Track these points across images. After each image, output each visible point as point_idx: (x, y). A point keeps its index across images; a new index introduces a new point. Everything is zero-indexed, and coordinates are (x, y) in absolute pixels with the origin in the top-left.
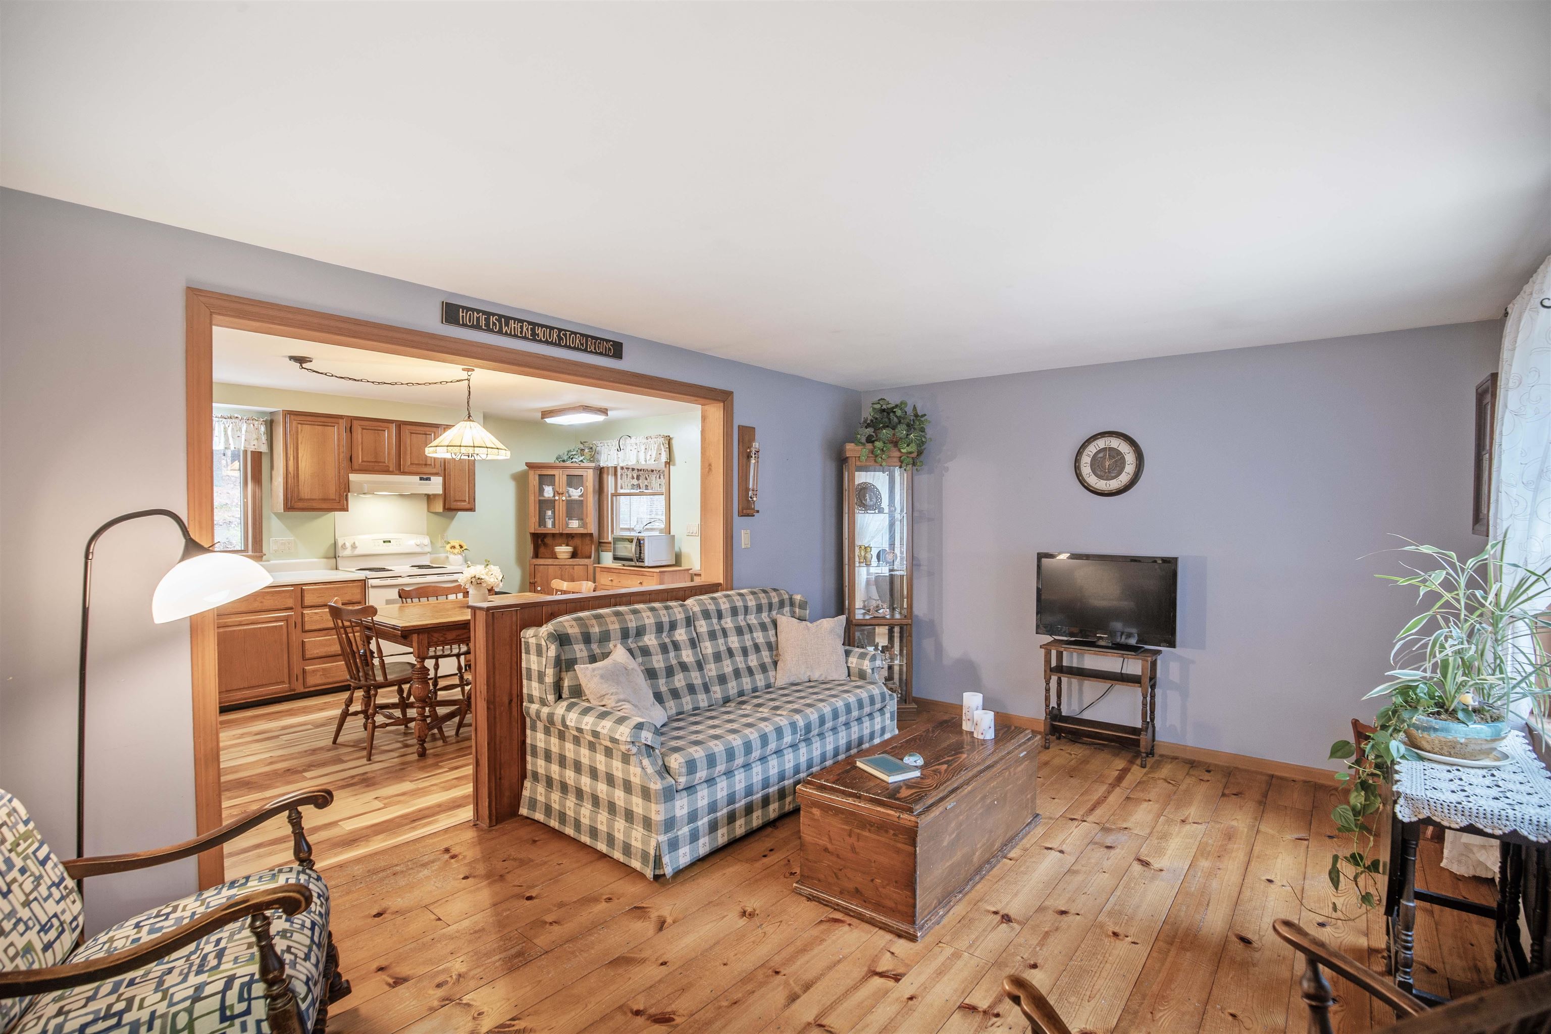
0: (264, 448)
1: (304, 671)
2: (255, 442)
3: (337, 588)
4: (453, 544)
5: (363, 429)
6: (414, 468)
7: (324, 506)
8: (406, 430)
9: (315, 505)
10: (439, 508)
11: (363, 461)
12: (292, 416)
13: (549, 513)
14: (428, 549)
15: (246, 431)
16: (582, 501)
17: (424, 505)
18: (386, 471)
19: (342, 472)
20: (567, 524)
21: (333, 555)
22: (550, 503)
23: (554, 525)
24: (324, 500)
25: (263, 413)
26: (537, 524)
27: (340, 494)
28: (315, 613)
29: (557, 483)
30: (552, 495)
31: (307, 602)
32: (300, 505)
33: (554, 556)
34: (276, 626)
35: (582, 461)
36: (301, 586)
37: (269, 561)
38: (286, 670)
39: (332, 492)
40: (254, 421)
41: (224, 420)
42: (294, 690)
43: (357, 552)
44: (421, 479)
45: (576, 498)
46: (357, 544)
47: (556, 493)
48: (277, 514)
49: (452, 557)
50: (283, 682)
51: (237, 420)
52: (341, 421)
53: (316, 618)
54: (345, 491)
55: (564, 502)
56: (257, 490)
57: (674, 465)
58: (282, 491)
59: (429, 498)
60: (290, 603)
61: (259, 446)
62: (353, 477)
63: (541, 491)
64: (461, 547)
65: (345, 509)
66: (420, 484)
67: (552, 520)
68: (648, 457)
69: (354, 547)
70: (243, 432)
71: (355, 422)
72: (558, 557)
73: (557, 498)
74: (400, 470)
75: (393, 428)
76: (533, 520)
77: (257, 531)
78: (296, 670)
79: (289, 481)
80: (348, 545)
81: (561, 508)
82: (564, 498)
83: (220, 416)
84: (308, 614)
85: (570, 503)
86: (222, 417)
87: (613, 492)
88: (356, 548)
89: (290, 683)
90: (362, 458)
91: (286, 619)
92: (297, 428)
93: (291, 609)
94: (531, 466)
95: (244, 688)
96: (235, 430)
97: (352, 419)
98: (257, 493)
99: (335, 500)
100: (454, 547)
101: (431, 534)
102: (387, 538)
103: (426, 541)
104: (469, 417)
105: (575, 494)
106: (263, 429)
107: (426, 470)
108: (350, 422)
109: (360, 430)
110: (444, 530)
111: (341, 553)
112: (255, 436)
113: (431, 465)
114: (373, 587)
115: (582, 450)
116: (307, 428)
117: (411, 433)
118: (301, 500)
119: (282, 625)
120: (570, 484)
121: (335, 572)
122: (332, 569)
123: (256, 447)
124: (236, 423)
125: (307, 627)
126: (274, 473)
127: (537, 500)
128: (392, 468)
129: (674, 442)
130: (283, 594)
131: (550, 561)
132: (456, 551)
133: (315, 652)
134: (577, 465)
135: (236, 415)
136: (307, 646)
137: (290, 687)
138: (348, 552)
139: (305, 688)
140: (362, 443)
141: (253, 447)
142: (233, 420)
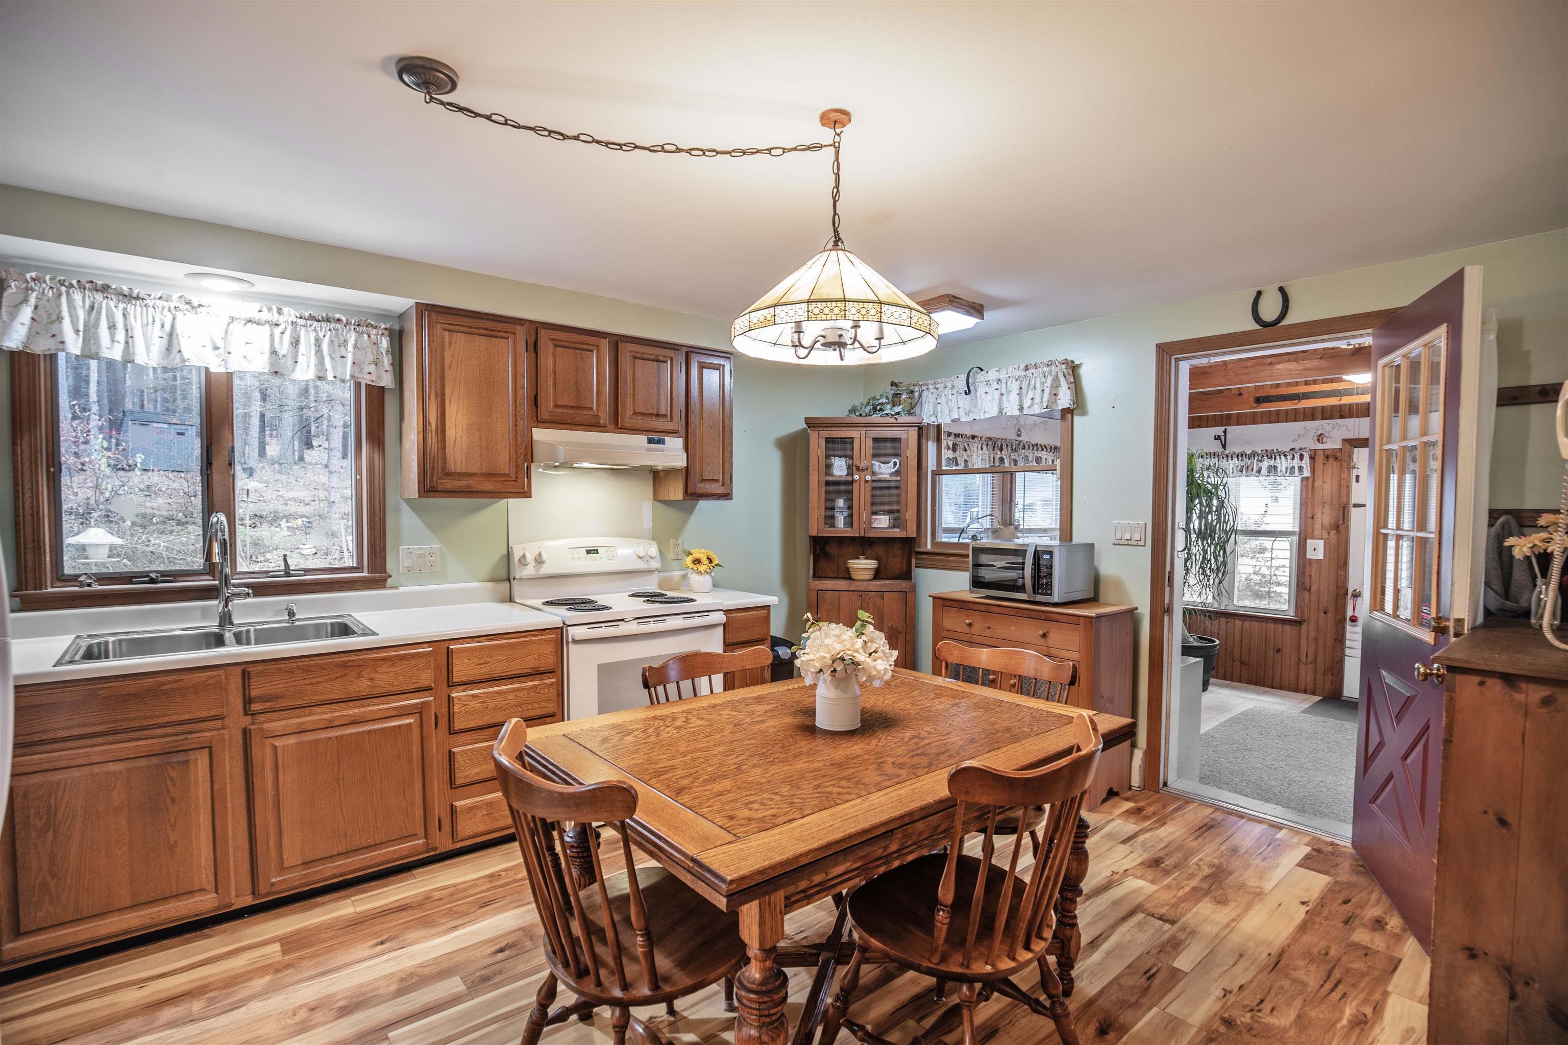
0: (387, 381)
1: (453, 810)
2: (372, 368)
3: (513, 646)
4: (697, 554)
5: (556, 346)
6: (639, 422)
7: (490, 486)
8: (626, 350)
9: (475, 484)
10: (676, 492)
11: (556, 406)
12: (433, 314)
13: (840, 502)
14: (656, 564)
15: (355, 347)
16: (898, 482)
17: (647, 489)
18: (594, 425)
19: (520, 423)
20: (870, 522)
21: (505, 576)
22: (844, 488)
23: (849, 522)
24: (490, 475)
25: (384, 316)
26: (822, 522)
27: (517, 466)
28: (473, 696)
29: (856, 452)
30: (845, 472)
31: (457, 677)
32: (448, 484)
33: (847, 575)
34: (399, 726)
35: (898, 414)
36: (447, 644)
37: (396, 587)
38: (419, 812)
39: (503, 461)
40: (370, 329)
41: (315, 324)
42: (435, 849)
43: (545, 570)
44: (650, 441)
45: (886, 477)
46: (545, 556)
47: (852, 468)
48: (409, 501)
49: (694, 578)
50: (414, 836)
51: (338, 326)
52: (519, 329)
53: (475, 705)
54: (526, 461)
55: (868, 486)
56: (376, 459)
57: (1084, 413)
58: (415, 458)
59: (658, 476)
60: (426, 677)
61: (379, 377)
62: (540, 435)
63: (829, 465)
64: (710, 560)
65: (527, 494)
66: (648, 450)
67: (845, 514)
68: (1027, 403)
69: (539, 561)
70: (350, 347)
71: (542, 332)
72: (854, 577)
73: (856, 477)
74: (617, 425)
75: (605, 344)
76: (816, 514)
77: (377, 533)
78: (439, 810)
79: (429, 438)
80: (530, 558)
81: (862, 495)
82: (868, 478)
83: (307, 315)
84: (459, 699)
85: (879, 486)
86: (312, 318)
87: (935, 468)
88: (543, 562)
89: (426, 836)
90: (555, 400)
91: (419, 711)
92: (443, 337)
93: (428, 689)
94: (812, 423)
95: (339, 854)
96: (336, 343)
97: (537, 327)
98: (377, 463)
99: (507, 475)
100: (697, 561)
101: (660, 537)
102: (591, 542)
103: (653, 550)
104: (836, 244)
105: (885, 470)
106: (385, 343)
107: (659, 424)
108: (533, 333)
109: (551, 347)
110: (678, 530)
111: (520, 573)
112: (371, 357)
113: (665, 416)
114: (575, 642)
115: (896, 395)
116: (460, 339)
117: (635, 358)
118: (449, 474)
119: (410, 725)
120: (877, 456)
121: (506, 607)
122: (503, 601)
123: (373, 377)
124: (337, 330)
125: (457, 726)
126: (405, 426)
127: (823, 479)
128: (605, 418)
129: (1083, 372)
130: (413, 662)
131: (842, 584)
132: (702, 568)
133: (474, 771)
134: (893, 420)
135: (337, 316)
136: (459, 762)
137: (427, 843)
138: (529, 571)
139: (454, 842)
140: (555, 372)
141: (368, 376)
142: (333, 325)
